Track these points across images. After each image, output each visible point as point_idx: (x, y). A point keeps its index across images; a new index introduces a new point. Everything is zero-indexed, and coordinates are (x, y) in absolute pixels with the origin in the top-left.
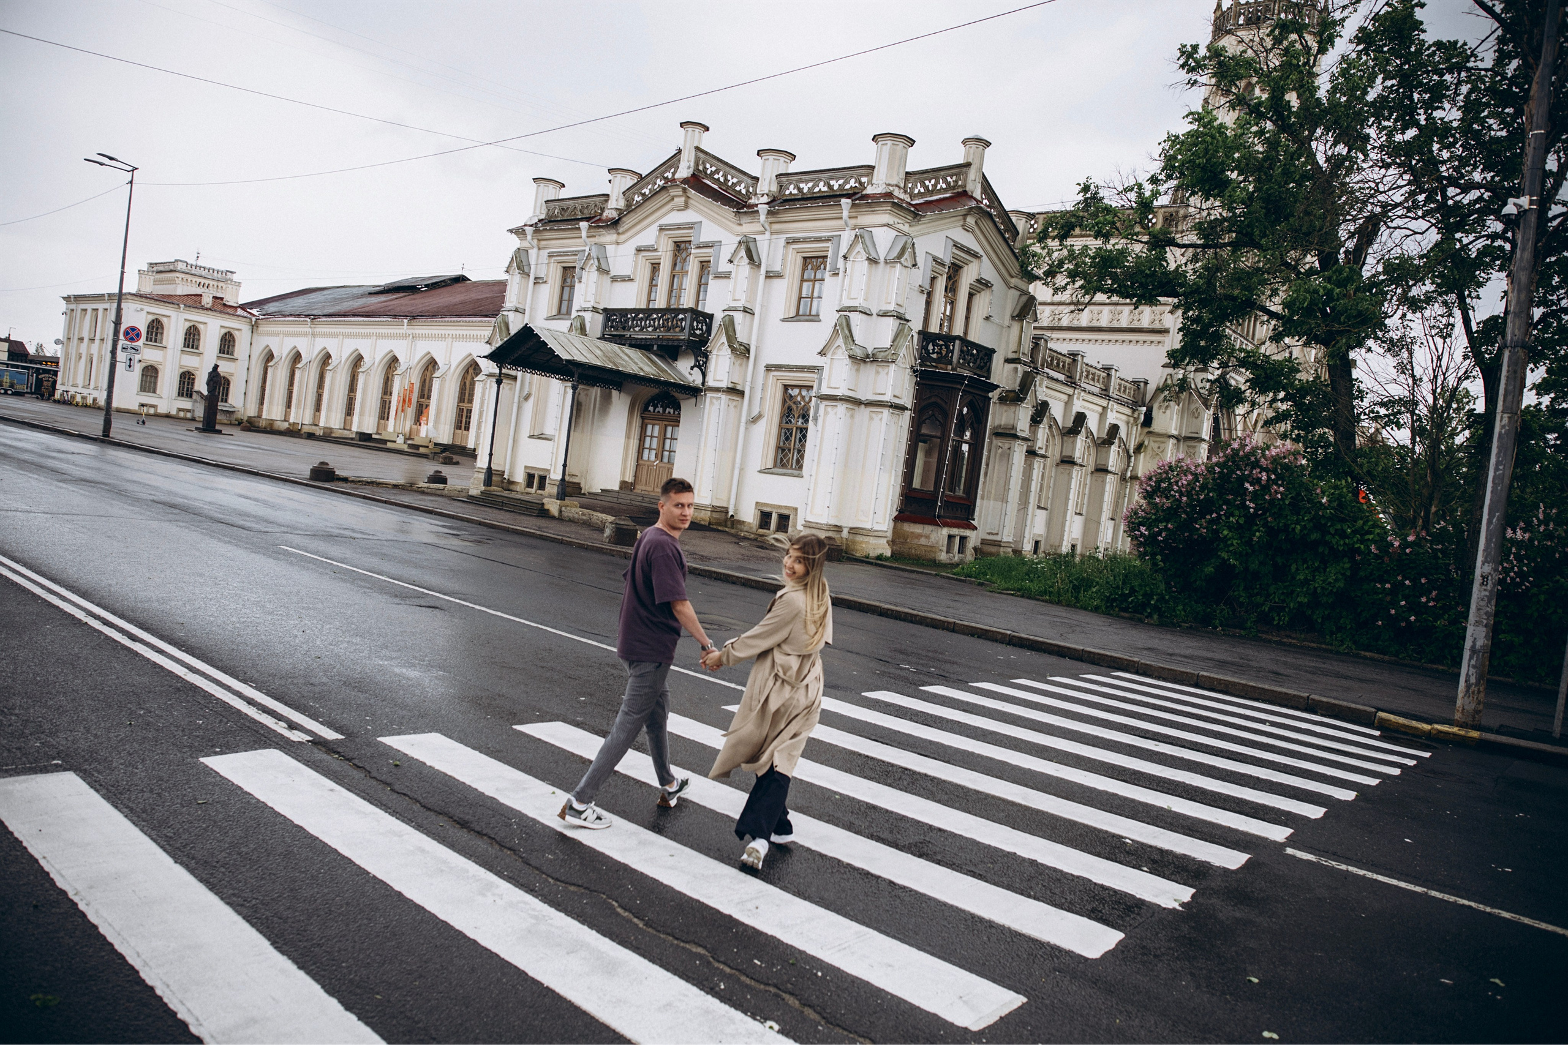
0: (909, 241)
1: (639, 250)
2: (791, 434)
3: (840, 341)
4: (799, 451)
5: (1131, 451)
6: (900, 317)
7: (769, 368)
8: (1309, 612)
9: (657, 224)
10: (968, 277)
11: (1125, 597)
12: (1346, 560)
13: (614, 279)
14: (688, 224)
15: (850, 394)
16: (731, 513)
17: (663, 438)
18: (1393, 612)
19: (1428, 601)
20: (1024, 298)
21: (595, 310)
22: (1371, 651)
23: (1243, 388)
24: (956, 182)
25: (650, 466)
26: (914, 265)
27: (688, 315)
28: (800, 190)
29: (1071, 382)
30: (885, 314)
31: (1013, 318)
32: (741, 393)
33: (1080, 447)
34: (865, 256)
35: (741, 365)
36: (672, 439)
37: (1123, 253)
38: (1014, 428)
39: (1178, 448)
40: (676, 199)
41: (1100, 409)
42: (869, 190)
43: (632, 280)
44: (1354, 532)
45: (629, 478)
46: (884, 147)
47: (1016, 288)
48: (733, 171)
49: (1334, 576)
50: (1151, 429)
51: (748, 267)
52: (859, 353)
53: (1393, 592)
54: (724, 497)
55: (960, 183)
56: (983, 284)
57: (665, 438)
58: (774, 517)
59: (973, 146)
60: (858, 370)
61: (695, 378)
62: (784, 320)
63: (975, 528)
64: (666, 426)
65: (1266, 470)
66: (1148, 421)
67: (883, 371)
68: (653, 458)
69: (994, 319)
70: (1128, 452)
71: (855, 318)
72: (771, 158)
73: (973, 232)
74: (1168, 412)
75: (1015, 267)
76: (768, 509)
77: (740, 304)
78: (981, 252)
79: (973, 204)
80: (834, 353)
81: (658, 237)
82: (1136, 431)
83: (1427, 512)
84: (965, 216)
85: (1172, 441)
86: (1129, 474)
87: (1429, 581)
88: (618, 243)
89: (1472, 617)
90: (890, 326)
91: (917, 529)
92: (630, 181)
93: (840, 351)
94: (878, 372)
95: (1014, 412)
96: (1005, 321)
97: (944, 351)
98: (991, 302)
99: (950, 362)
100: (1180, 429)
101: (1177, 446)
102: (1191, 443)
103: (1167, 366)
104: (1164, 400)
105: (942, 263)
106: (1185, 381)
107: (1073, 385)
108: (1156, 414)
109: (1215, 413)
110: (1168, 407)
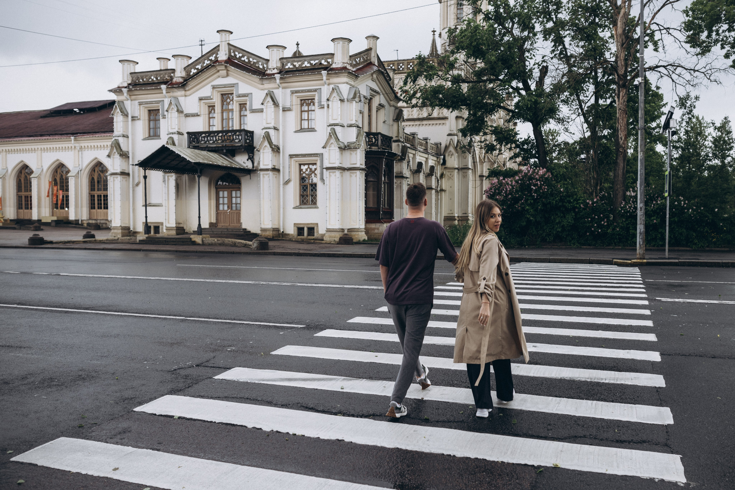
0: (357, 90)
1: (201, 99)
2: (307, 188)
3: (333, 140)
4: (312, 196)
5: (439, 177)
6: (358, 127)
7: (291, 156)
8: (561, 234)
9: (210, 85)
10: (376, 103)
12: (572, 212)
13: (187, 116)
14: (231, 84)
15: (340, 165)
16: (282, 231)
17: (230, 198)
18: (593, 229)
19: (604, 223)
20: (398, 110)
21: (180, 133)
22: (585, 246)
23: (495, 144)
24: (367, 58)
25: (225, 212)
26: (360, 101)
27: (243, 133)
28: (294, 66)
29: (414, 147)
30: (351, 126)
31: (394, 121)
32: (278, 170)
33: (422, 178)
34: (338, 98)
35: (275, 156)
36: (236, 197)
37: (441, 87)
38: (402, 173)
39: (459, 174)
40: (220, 72)
42: (334, 66)
43: (197, 115)
44: (574, 201)
45: (214, 221)
46: (339, 44)
47: (393, 106)
48: (253, 56)
49: (569, 219)
50: (446, 166)
51: (273, 106)
52: (342, 145)
53: (591, 222)
54: (277, 223)
55: (369, 58)
56: (380, 107)
57: (232, 197)
58: (306, 229)
59: (372, 40)
60: (342, 154)
61: (249, 165)
62: (296, 132)
64: (231, 191)
65: (539, 180)
66: (444, 162)
67: (354, 153)
68: (226, 208)
69: (387, 122)
70: (437, 178)
71: (338, 129)
72: (275, 49)
73: (375, 82)
74: (452, 157)
75: (392, 96)
76: (302, 226)
77: (272, 125)
78: (379, 91)
79: (375, 68)
80: (330, 147)
81: (212, 93)
82: (440, 167)
83: (596, 189)
84: (372, 75)
85: (456, 171)
86: (439, 189)
87: (604, 216)
88: (186, 96)
89: (638, 222)
90: (354, 130)
91: (373, 226)
92: (187, 62)
93: (333, 145)
94: (351, 154)
95: (401, 166)
96: (391, 122)
97: (374, 140)
98: (385, 114)
99: (377, 145)
100: (459, 164)
101: (458, 173)
102: (465, 171)
103: (449, 135)
104: (450, 151)
105: (366, 99)
106: (458, 141)
107: (415, 149)
108: (447, 158)
109: (473, 155)
110: (452, 155)
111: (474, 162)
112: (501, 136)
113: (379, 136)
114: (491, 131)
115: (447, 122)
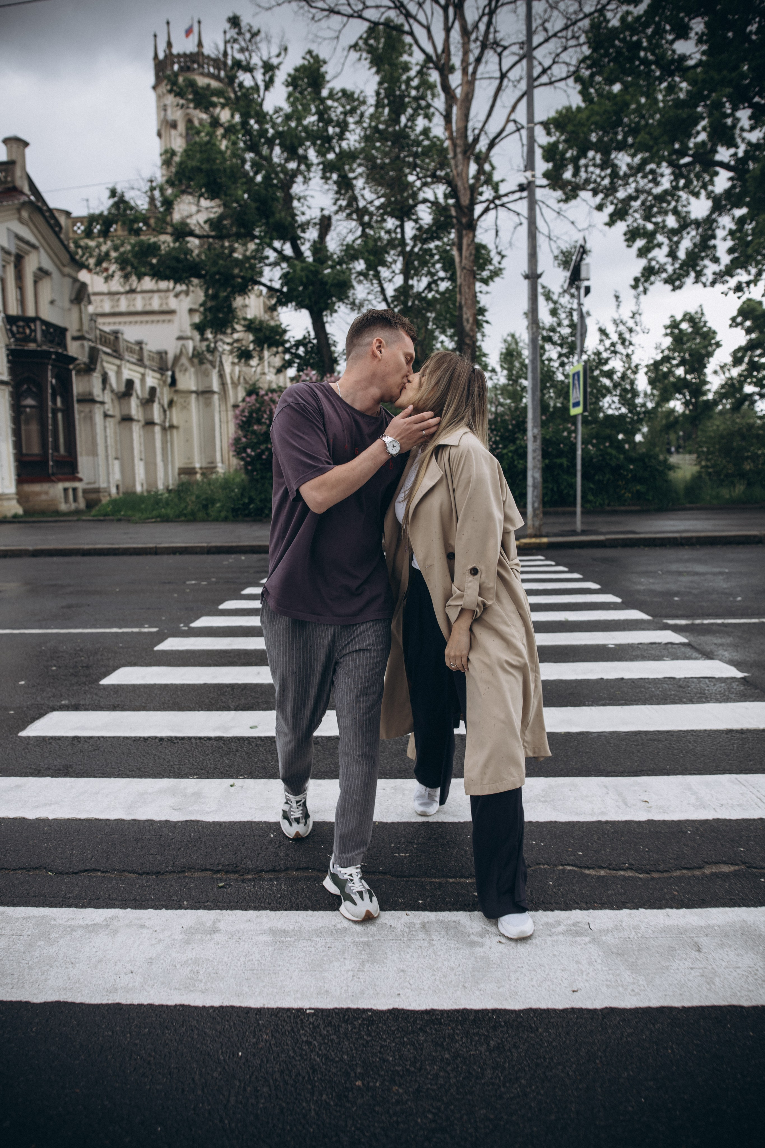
5: (166, 406)
10: (31, 265)
11: (246, 506)
20: (77, 285)
23: (252, 348)
29: (117, 354)
31: (72, 301)
33: (134, 408)
38: (91, 394)
39: (198, 401)
41: (139, 376)
47: (69, 276)
50: (177, 388)
55: (9, 179)
56: (42, 273)
59: (13, 146)
63: (80, 480)
66: (174, 382)
69: (58, 303)
70: (163, 406)
73: (28, 226)
74: (187, 374)
75: (66, 258)
78: (38, 244)
79: (24, 198)
82: (166, 390)
84: (19, 211)
85: (194, 396)
86: (167, 425)
89: (530, 464)
91: (36, 488)
95: (89, 381)
96: (67, 304)
97: (28, 331)
98: (52, 289)
99: (35, 341)
100: (197, 385)
101: (197, 399)
102: (207, 395)
103: (180, 338)
104: (182, 365)
105: (8, 253)
106: (194, 349)
107: (120, 357)
108: (178, 376)
109: (219, 371)
110: (186, 370)
111: (223, 384)
112: (261, 335)
113: (38, 323)
114: (244, 326)
115: (176, 318)
